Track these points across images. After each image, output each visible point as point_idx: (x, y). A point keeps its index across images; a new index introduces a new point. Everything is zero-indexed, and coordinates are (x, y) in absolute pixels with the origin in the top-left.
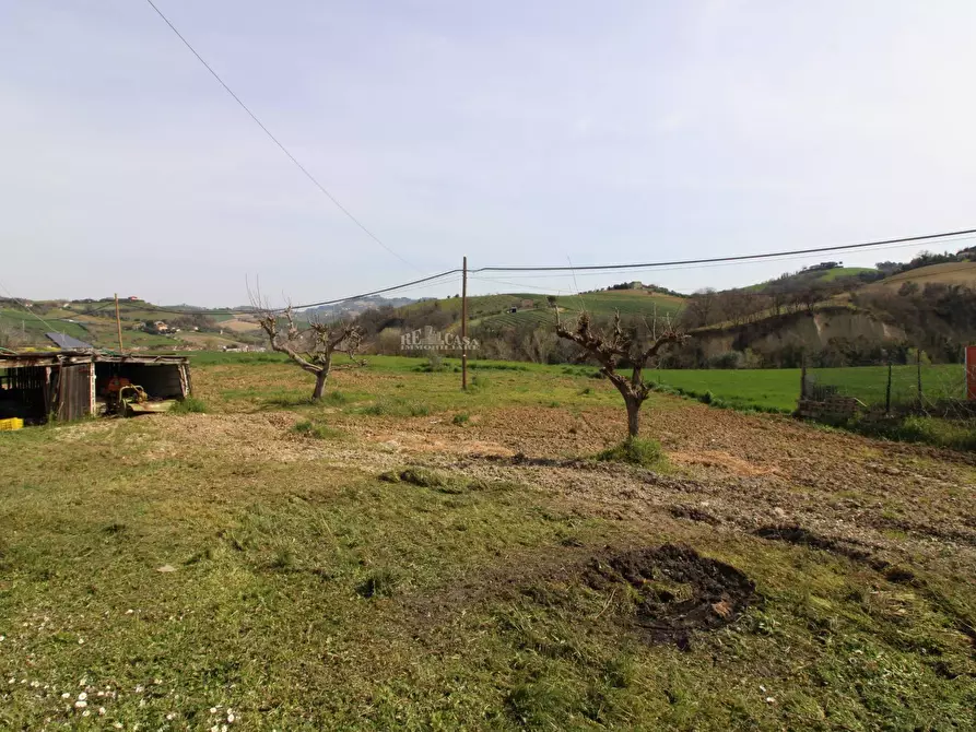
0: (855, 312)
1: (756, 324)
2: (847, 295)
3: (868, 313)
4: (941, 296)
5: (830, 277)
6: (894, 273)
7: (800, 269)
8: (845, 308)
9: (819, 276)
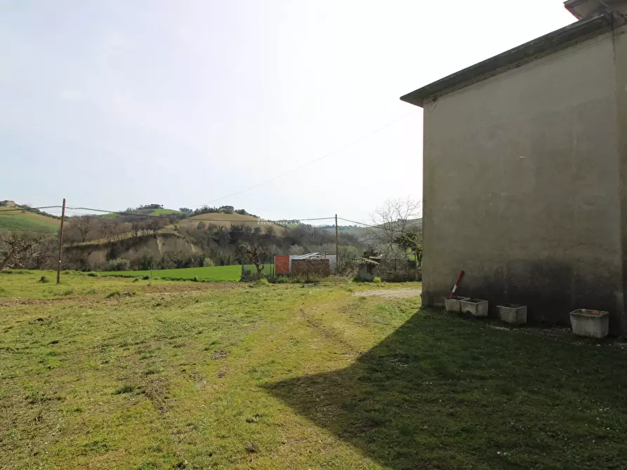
0: (178, 237)
1: (122, 242)
2: (171, 226)
3: (184, 238)
4: (215, 231)
5: (157, 213)
6: (191, 216)
7: (139, 207)
8: (173, 234)
9: (151, 212)
